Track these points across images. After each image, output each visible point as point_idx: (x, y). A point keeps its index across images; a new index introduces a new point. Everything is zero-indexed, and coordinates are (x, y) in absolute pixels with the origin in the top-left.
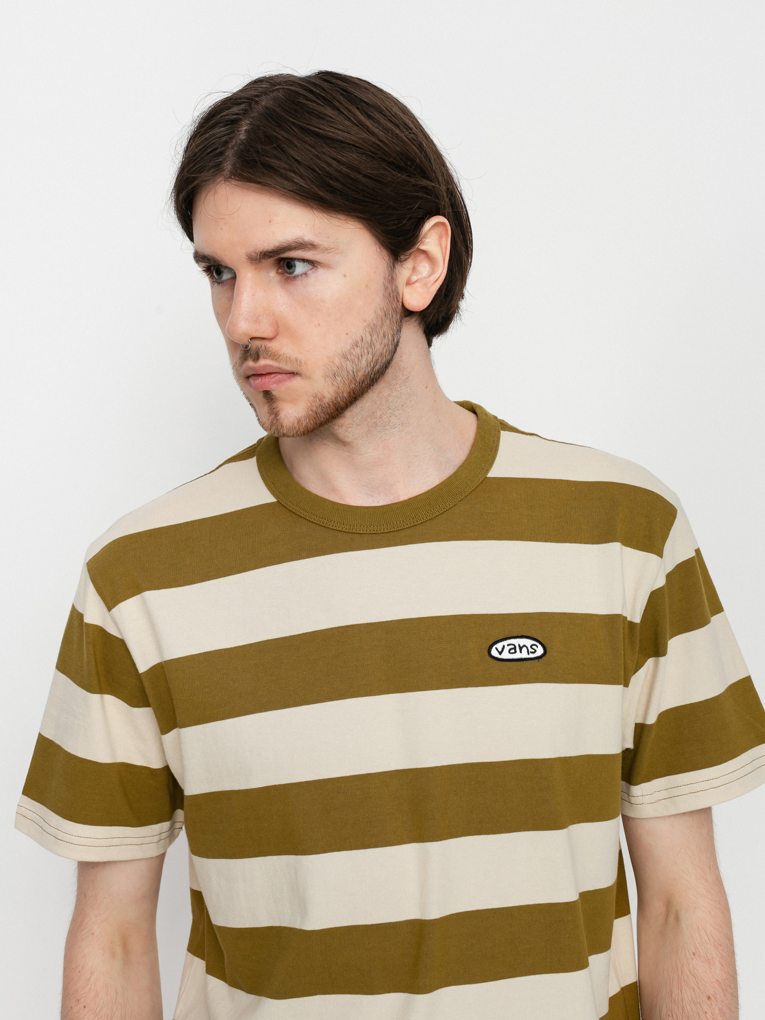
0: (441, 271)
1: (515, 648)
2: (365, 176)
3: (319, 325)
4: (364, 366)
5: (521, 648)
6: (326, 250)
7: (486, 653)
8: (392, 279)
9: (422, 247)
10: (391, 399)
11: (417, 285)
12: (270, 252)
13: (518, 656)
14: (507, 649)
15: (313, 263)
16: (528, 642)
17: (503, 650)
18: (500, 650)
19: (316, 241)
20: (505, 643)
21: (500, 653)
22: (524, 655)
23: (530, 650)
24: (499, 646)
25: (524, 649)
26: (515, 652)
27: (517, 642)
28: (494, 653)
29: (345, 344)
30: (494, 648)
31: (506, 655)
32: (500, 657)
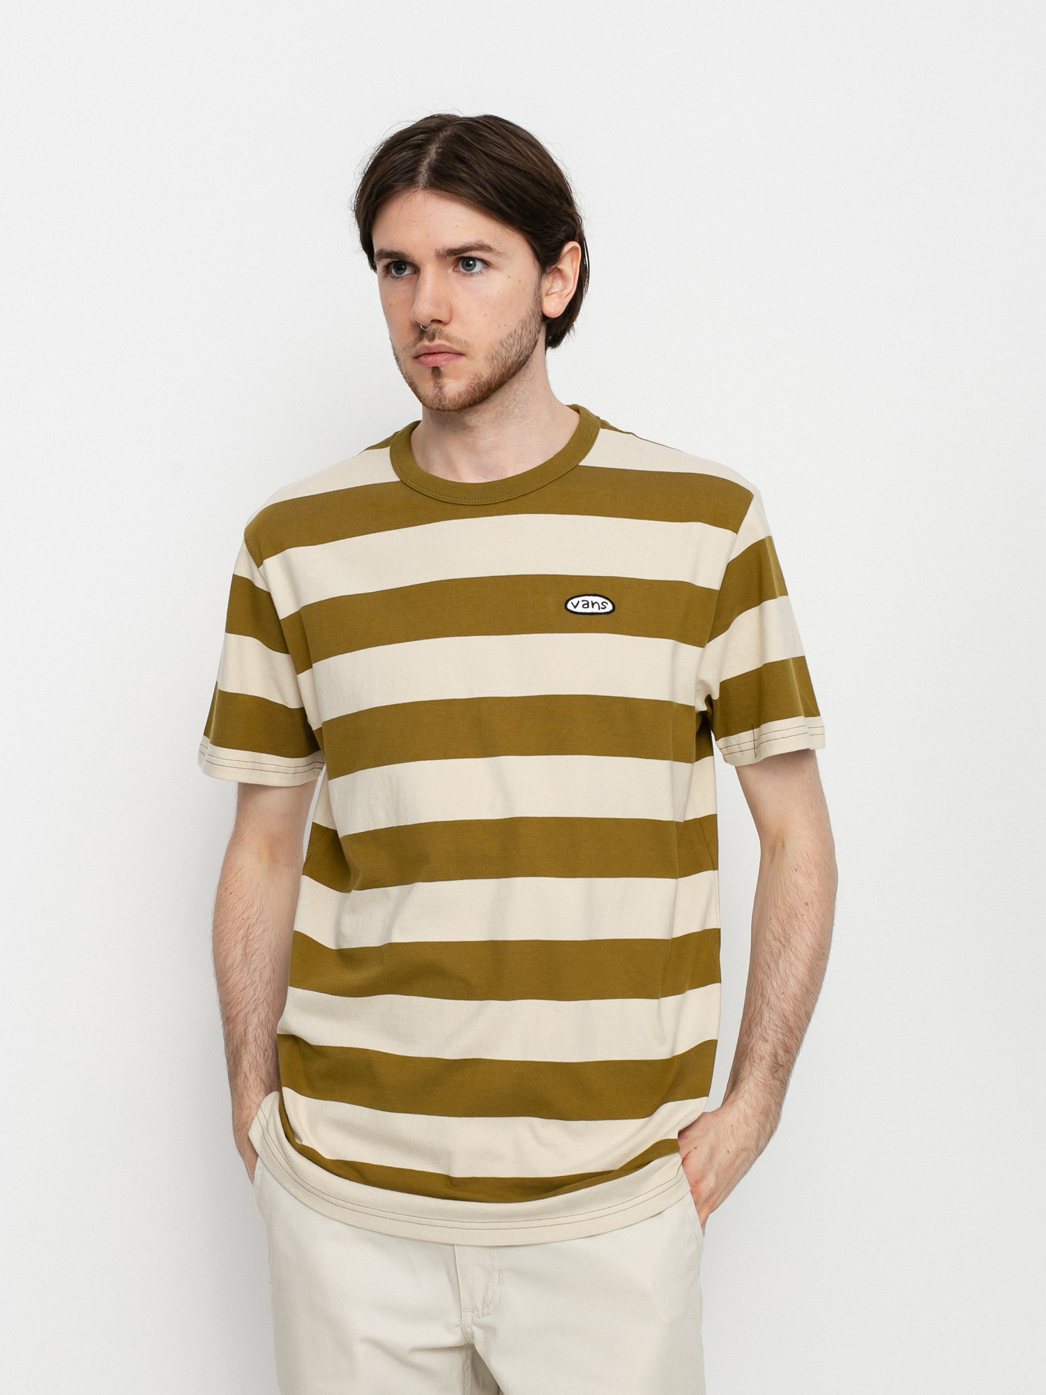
0: (572, 287)
1: (588, 604)
2: (533, 199)
3: (486, 315)
4: (513, 355)
5: (593, 604)
6: (499, 254)
7: (563, 607)
8: (539, 287)
9: (560, 267)
10: (518, 393)
11: (554, 296)
12: (456, 250)
13: (590, 610)
14: (581, 604)
15: (486, 264)
16: (600, 600)
17: (578, 605)
18: (575, 605)
19: (492, 244)
20: (580, 599)
21: (575, 607)
22: (595, 610)
23: (601, 606)
24: (575, 601)
25: (596, 605)
26: (588, 607)
27: (590, 599)
28: (570, 606)
29: (503, 333)
30: (570, 602)
31: (580, 609)
32: (574, 610)
